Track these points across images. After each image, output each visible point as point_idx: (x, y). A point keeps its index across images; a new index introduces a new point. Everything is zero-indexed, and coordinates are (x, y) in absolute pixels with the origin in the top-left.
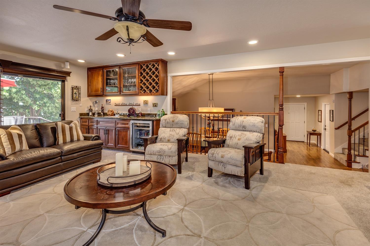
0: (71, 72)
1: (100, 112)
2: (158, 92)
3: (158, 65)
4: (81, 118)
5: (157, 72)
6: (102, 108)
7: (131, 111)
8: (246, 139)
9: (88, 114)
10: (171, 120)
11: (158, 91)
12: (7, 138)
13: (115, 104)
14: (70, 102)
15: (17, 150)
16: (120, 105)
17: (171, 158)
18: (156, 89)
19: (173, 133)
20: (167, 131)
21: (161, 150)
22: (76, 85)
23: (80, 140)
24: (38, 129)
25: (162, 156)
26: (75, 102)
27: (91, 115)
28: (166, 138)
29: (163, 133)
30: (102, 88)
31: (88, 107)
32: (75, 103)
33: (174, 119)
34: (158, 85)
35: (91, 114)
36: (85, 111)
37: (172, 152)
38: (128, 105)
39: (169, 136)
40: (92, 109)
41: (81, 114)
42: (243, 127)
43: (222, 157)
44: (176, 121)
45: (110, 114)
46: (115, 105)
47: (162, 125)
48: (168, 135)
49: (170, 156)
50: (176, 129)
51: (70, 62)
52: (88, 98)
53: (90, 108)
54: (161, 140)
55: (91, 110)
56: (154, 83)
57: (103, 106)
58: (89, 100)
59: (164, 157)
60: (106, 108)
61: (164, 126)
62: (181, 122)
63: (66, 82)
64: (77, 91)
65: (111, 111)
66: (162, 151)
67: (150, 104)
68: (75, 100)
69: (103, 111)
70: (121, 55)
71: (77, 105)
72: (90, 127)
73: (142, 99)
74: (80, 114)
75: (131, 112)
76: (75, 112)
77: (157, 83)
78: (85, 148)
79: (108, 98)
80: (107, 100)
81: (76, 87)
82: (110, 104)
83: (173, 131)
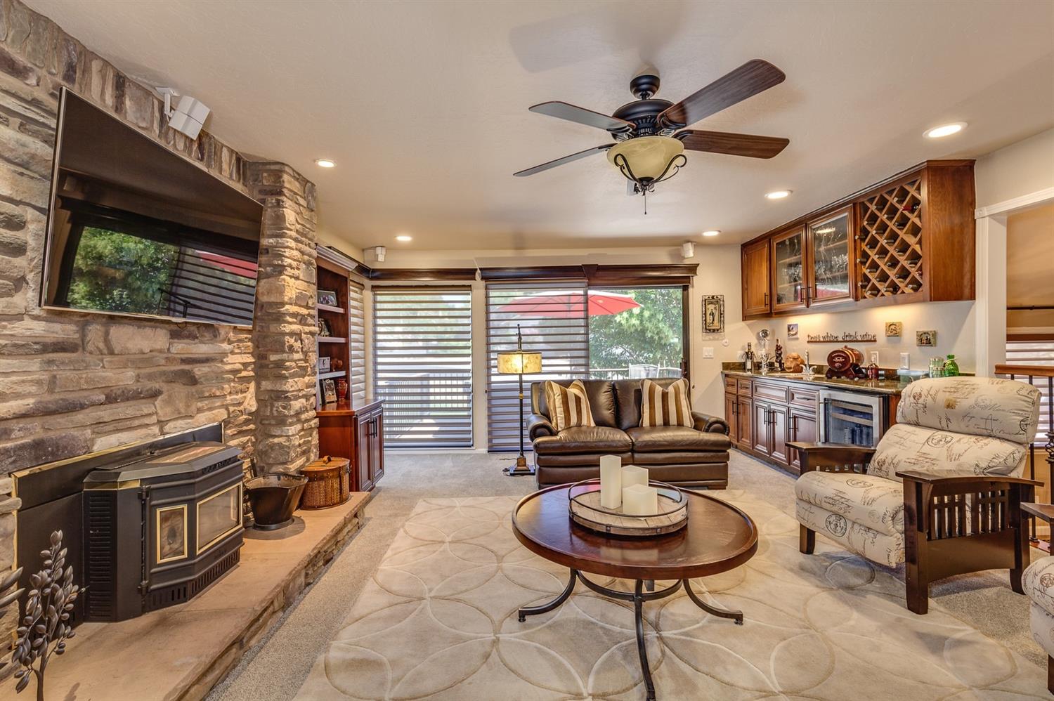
0: (698, 264)
1: (774, 360)
2: (920, 289)
3: (919, 189)
4: (727, 376)
5: (916, 213)
6: (778, 348)
7: (836, 360)
9: (742, 366)
10: (942, 398)
11: (920, 285)
12: (561, 401)
13: (809, 336)
14: (701, 335)
15: (572, 424)
16: (820, 342)
17: (871, 534)
18: (914, 281)
19: (933, 451)
20: (914, 441)
22: (711, 294)
23: (683, 425)
24: (616, 390)
26: (711, 336)
27: (751, 369)
28: (902, 464)
29: (897, 443)
30: (768, 294)
31: (743, 348)
32: (711, 338)
33: (955, 395)
34: (919, 265)
35: (749, 365)
36: (737, 357)
37: (871, 514)
38: (840, 339)
39: (913, 461)
40: (752, 353)
41: (726, 366)
44: (964, 403)
45: (791, 368)
46: (808, 342)
47: (904, 417)
48: (913, 455)
49: (869, 528)
50: (957, 437)
51: (695, 240)
52: (743, 324)
53: (747, 351)
54: (880, 469)
55: (749, 355)
56: (905, 257)
57: (779, 344)
58: (748, 328)
59: (849, 525)
60: (787, 350)
61: (913, 419)
62: (986, 413)
63: (690, 290)
64: (715, 308)
65: (794, 359)
67: (909, 337)
68: (710, 330)
69: (779, 356)
70: (778, 195)
71: (716, 342)
72: (740, 399)
73: (882, 316)
74: (723, 363)
75: (835, 362)
76: (712, 358)
77: (915, 258)
78: (682, 445)
79: (792, 320)
80: (790, 325)
81: (713, 297)
82: (797, 339)
83: (943, 442)
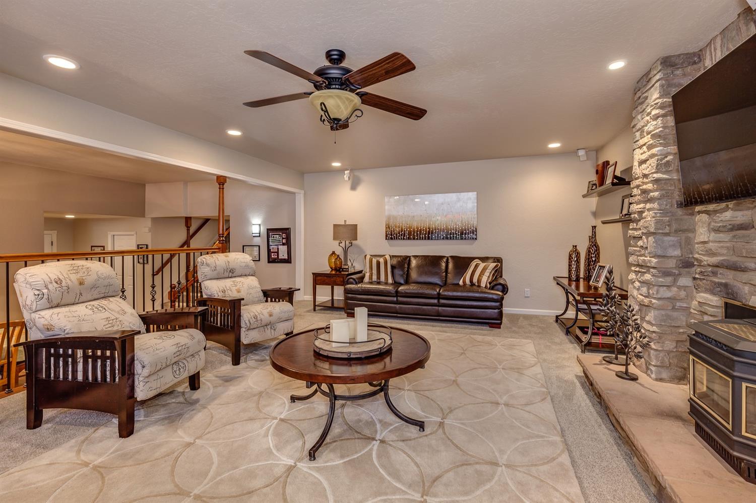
8: (249, 288)
21: (180, 348)
25: (180, 364)
42: (230, 271)
43: (271, 315)
66: (183, 348)
